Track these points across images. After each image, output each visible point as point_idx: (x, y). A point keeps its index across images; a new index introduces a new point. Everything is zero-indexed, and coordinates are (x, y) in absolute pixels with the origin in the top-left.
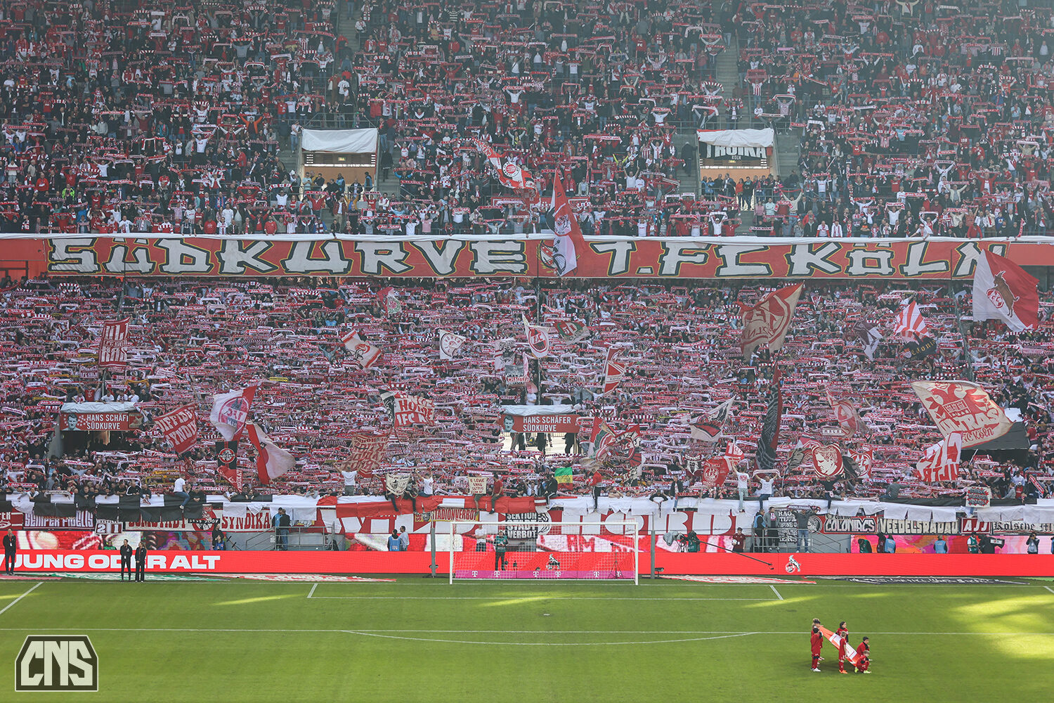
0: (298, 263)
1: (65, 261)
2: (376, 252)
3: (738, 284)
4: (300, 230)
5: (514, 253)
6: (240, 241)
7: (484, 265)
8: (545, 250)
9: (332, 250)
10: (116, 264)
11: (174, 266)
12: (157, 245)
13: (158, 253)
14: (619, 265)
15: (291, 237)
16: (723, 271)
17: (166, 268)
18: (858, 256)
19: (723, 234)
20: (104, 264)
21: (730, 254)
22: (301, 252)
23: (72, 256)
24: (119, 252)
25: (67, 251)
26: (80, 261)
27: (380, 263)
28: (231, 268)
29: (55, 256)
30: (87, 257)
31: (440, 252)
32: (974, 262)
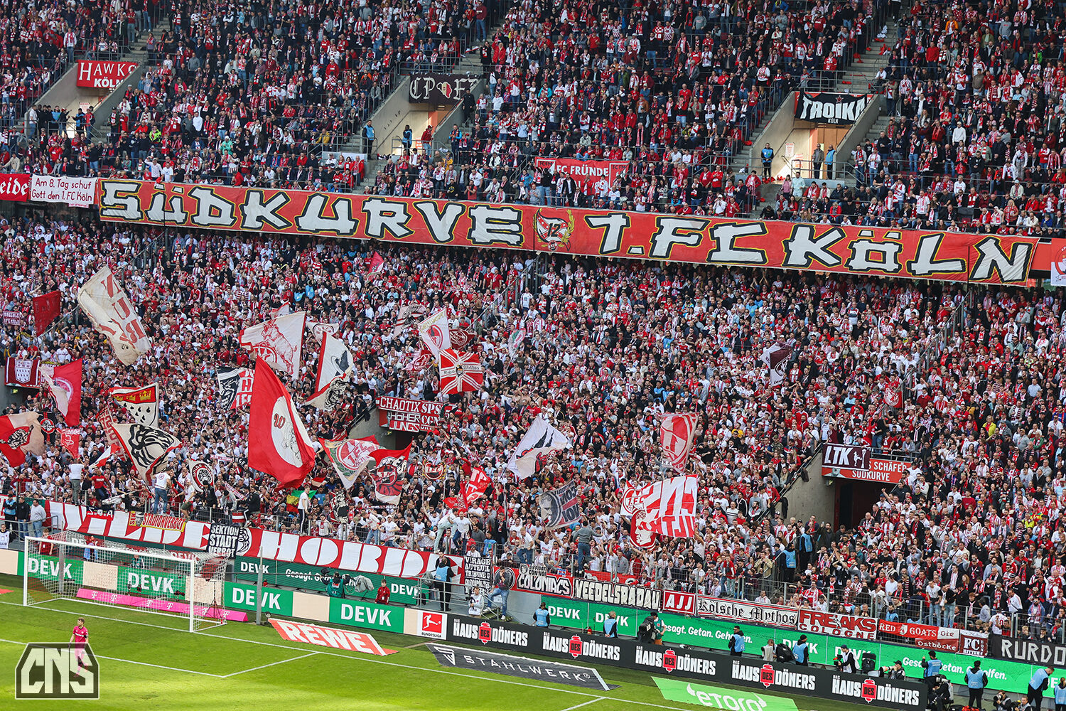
0: (310, 220)
1: (114, 206)
2: (382, 214)
5: (511, 222)
7: (481, 235)
8: (541, 221)
9: (342, 208)
10: (156, 213)
11: (204, 219)
12: (190, 194)
13: (190, 203)
14: (611, 243)
16: (715, 256)
17: (196, 219)
18: (861, 248)
20: (146, 212)
21: (725, 237)
22: (314, 209)
23: (122, 201)
24: (159, 200)
25: (115, 197)
26: (126, 207)
27: (383, 225)
28: (251, 223)
29: (106, 201)
30: (132, 203)
31: (440, 217)
32: (994, 263)
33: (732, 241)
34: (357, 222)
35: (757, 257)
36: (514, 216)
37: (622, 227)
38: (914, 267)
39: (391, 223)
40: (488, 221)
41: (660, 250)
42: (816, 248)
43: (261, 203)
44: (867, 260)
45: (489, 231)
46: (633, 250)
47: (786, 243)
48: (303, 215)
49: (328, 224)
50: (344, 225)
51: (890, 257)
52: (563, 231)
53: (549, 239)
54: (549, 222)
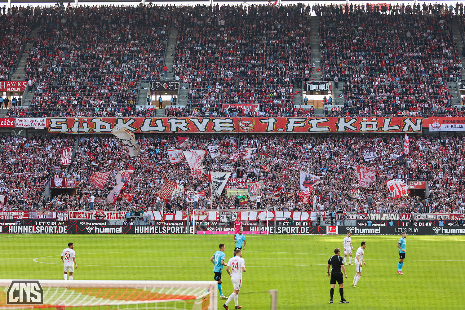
0: (146, 128)
1: (56, 128)
2: (176, 123)
6: (123, 119)
7: (218, 128)
8: (241, 122)
9: (159, 122)
10: (75, 129)
11: (98, 130)
12: (91, 121)
13: (91, 124)
14: (270, 128)
16: (311, 130)
17: (94, 130)
18: (364, 124)
20: (71, 129)
21: (314, 123)
22: (147, 123)
24: (77, 124)
25: (56, 124)
26: (61, 128)
27: (177, 128)
29: (52, 126)
30: (64, 126)
31: (201, 123)
33: (317, 124)
34: (166, 127)
35: (327, 129)
36: (231, 121)
37: (274, 122)
38: (383, 129)
39: (181, 126)
40: (220, 123)
41: (290, 129)
42: (348, 125)
43: (123, 123)
44: (366, 128)
45: (221, 127)
46: (279, 130)
47: (337, 124)
48: (143, 126)
49: (153, 129)
50: (160, 128)
51: (374, 126)
52: (251, 125)
53: (245, 128)
54: (245, 122)
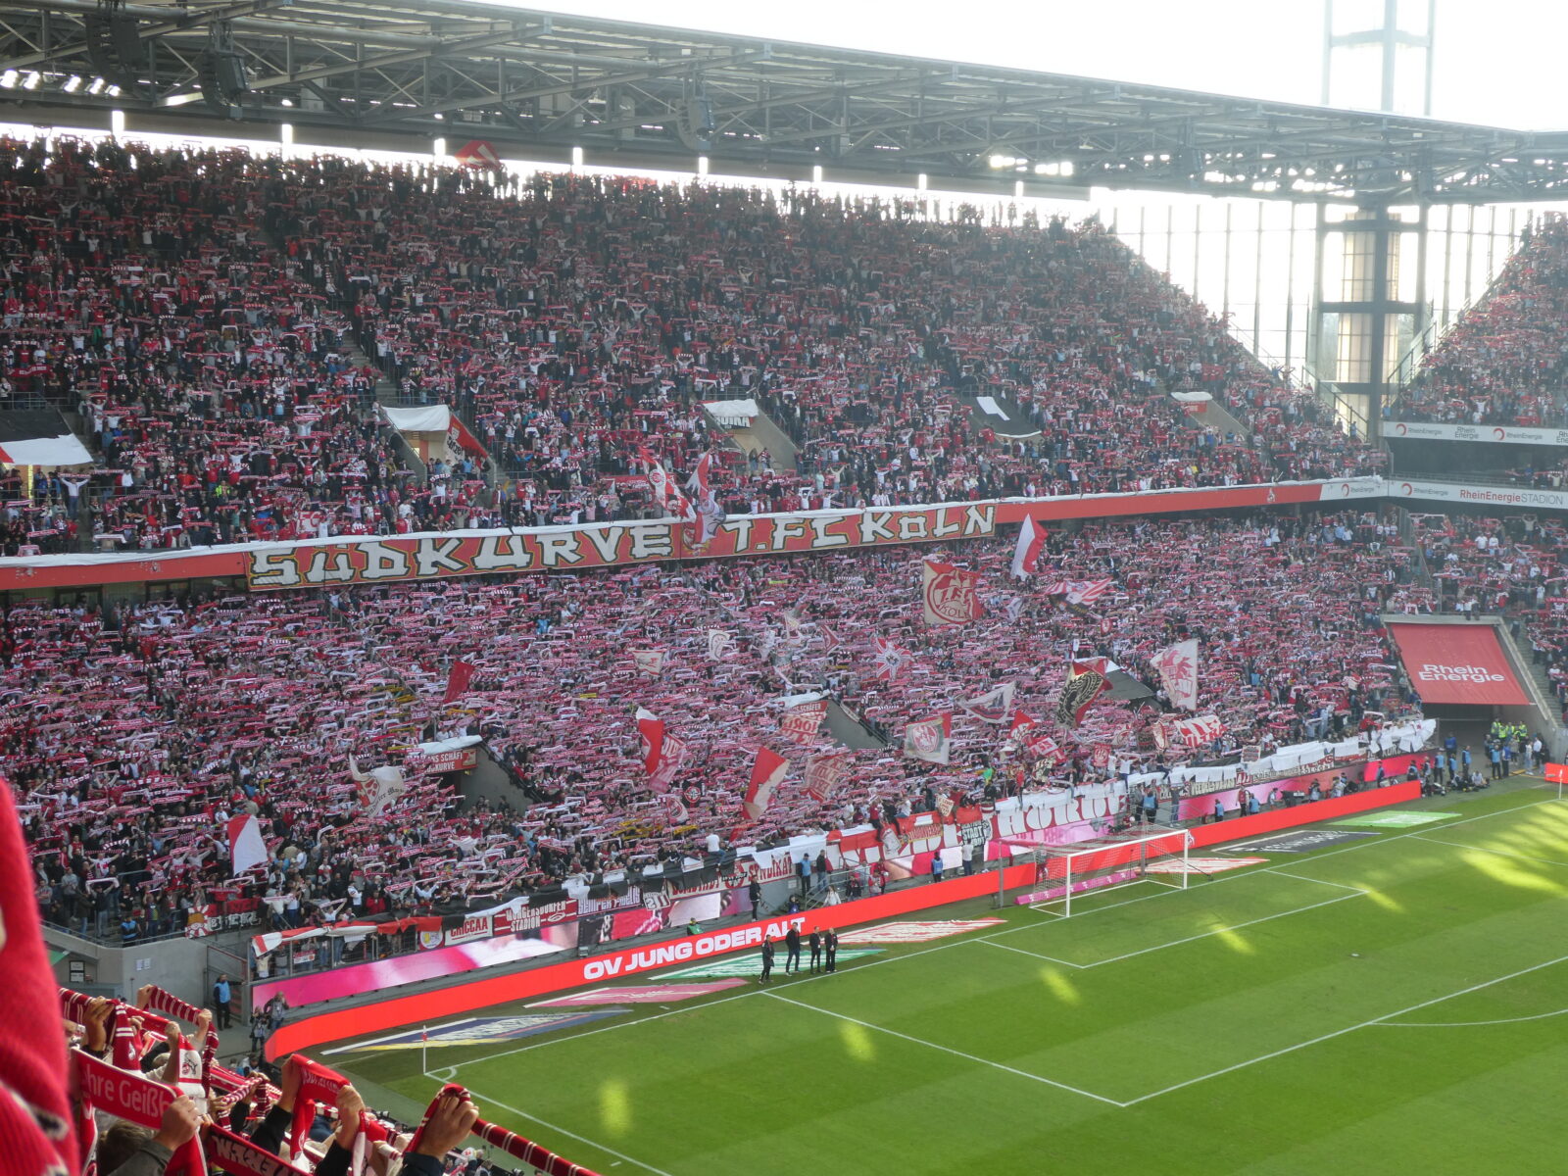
0: (487, 560)
1: (267, 574)
2: (554, 543)
3: (827, 553)
4: (483, 525)
5: (663, 536)
6: (434, 540)
7: (640, 551)
8: (686, 532)
9: (516, 544)
10: (316, 574)
11: (374, 571)
12: (355, 549)
13: (358, 557)
14: (742, 544)
15: (474, 532)
16: (817, 543)
17: (366, 574)
18: (905, 522)
19: (810, 509)
20: (305, 574)
21: (820, 526)
22: (489, 547)
23: (274, 567)
24: (320, 559)
25: (269, 562)
26: (282, 572)
27: (557, 554)
28: (427, 569)
29: (257, 568)
30: (288, 567)
31: (606, 540)
32: (976, 522)
33: (825, 529)
34: (532, 554)
35: (841, 539)
36: (665, 531)
37: (748, 529)
38: (936, 531)
39: (564, 551)
40: (646, 537)
41: (778, 544)
42: (878, 527)
43: (435, 549)
44: (909, 531)
45: (645, 546)
46: (759, 546)
47: (859, 526)
48: (479, 555)
49: (504, 560)
50: (520, 559)
51: (922, 527)
53: (694, 546)
